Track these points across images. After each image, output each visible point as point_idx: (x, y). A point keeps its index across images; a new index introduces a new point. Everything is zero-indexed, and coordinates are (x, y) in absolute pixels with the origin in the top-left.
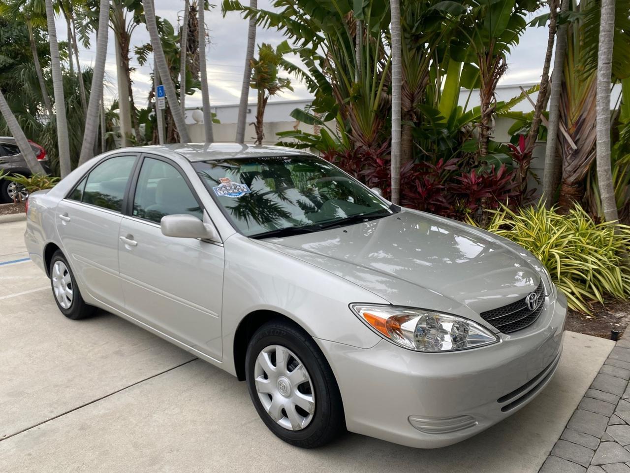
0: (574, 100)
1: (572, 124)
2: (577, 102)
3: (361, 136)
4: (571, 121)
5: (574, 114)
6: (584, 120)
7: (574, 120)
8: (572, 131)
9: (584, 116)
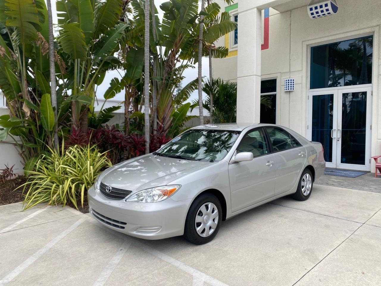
0: (161, 110)
1: (161, 119)
2: (162, 111)
3: (76, 121)
4: (161, 118)
5: (161, 115)
6: (165, 117)
7: (162, 117)
8: (161, 121)
9: (165, 116)
